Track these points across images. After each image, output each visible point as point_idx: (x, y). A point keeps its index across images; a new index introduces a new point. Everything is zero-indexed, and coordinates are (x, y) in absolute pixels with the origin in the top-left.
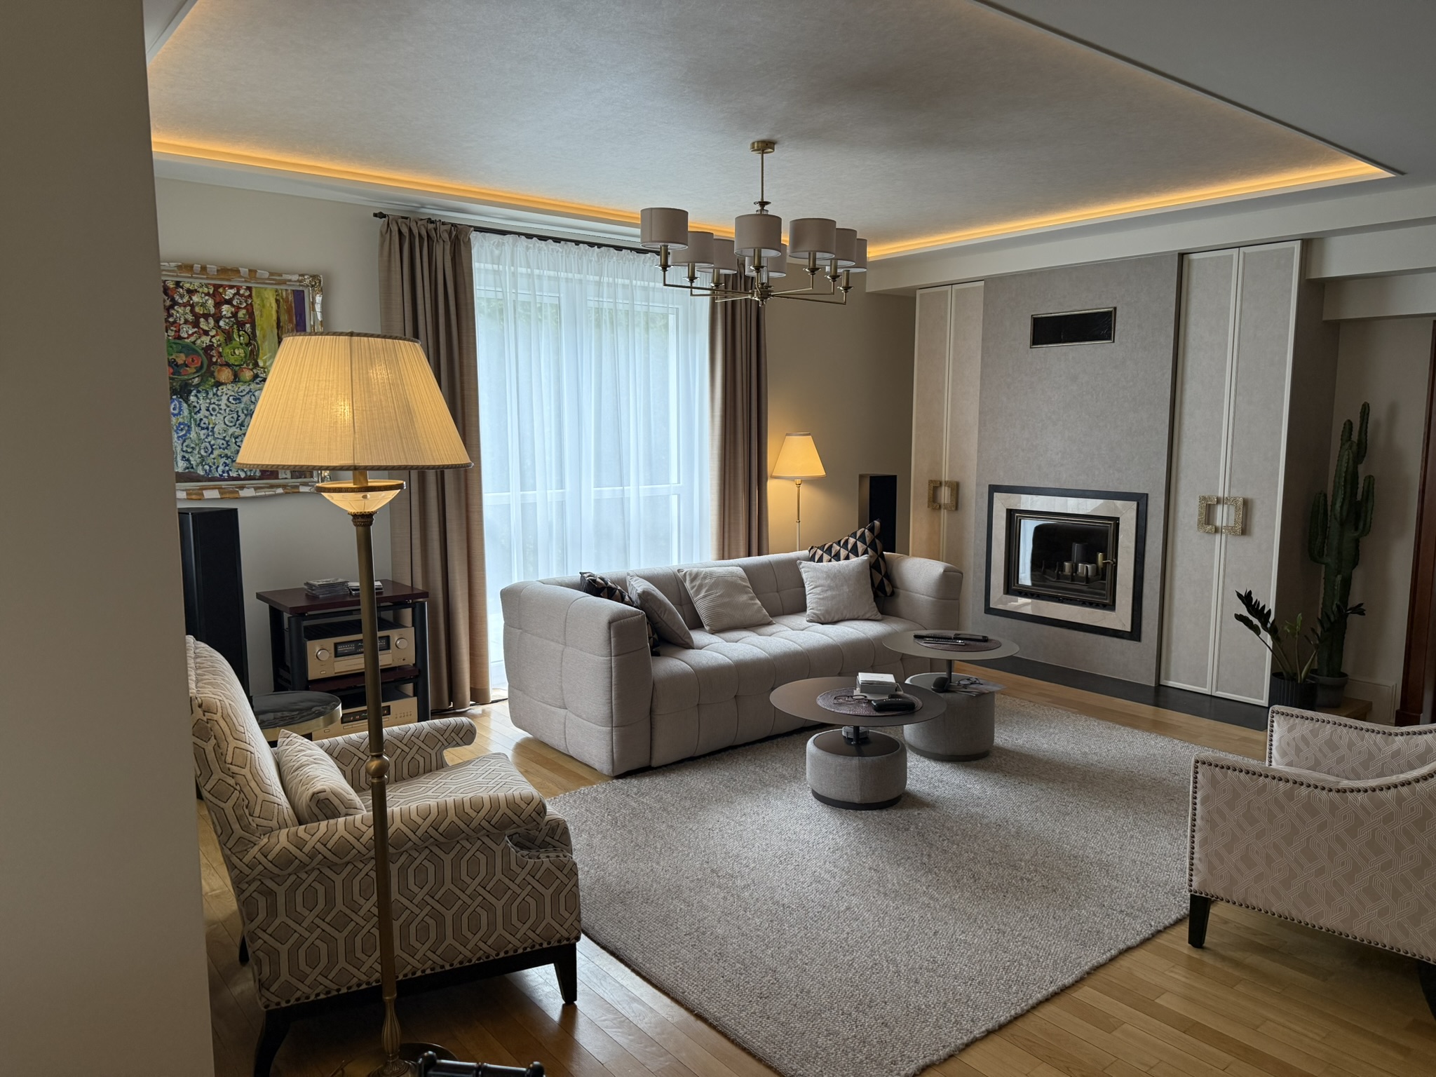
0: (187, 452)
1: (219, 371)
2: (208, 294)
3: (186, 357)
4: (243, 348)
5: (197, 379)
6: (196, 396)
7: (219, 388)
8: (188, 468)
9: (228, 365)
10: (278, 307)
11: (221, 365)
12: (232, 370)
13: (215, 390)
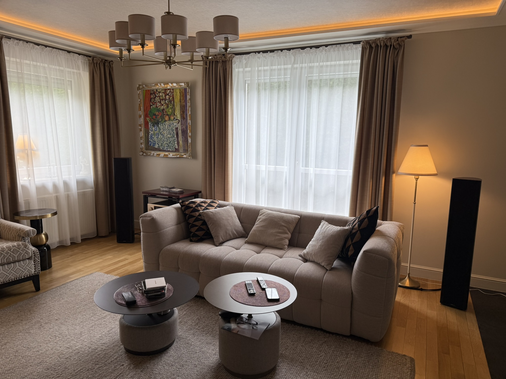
0: (158, 142)
1: (166, 117)
2: (163, 93)
3: (158, 113)
4: (171, 109)
5: (160, 120)
6: (160, 125)
7: (166, 122)
8: (158, 147)
9: (168, 115)
10: (180, 95)
11: (166, 115)
12: (169, 116)
13: (165, 123)
